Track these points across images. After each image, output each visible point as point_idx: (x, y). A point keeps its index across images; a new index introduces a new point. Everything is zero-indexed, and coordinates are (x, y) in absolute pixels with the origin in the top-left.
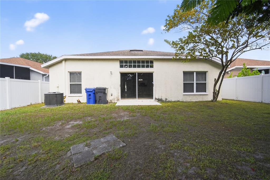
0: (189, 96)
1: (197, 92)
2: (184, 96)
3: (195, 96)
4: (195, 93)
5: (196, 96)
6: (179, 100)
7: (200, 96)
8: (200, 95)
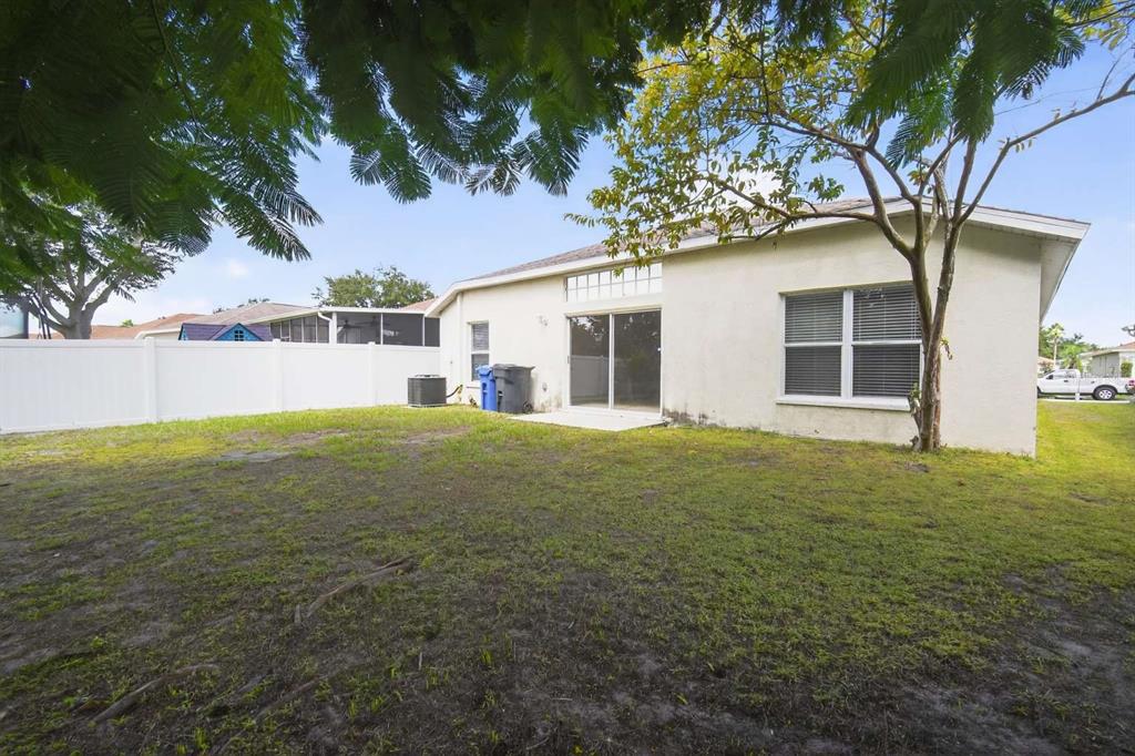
0: (806, 409)
1: (857, 392)
2: (780, 408)
3: (840, 412)
4: (846, 397)
5: (849, 412)
6: (755, 425)
7: (868, 414)
8: (873, 410)
